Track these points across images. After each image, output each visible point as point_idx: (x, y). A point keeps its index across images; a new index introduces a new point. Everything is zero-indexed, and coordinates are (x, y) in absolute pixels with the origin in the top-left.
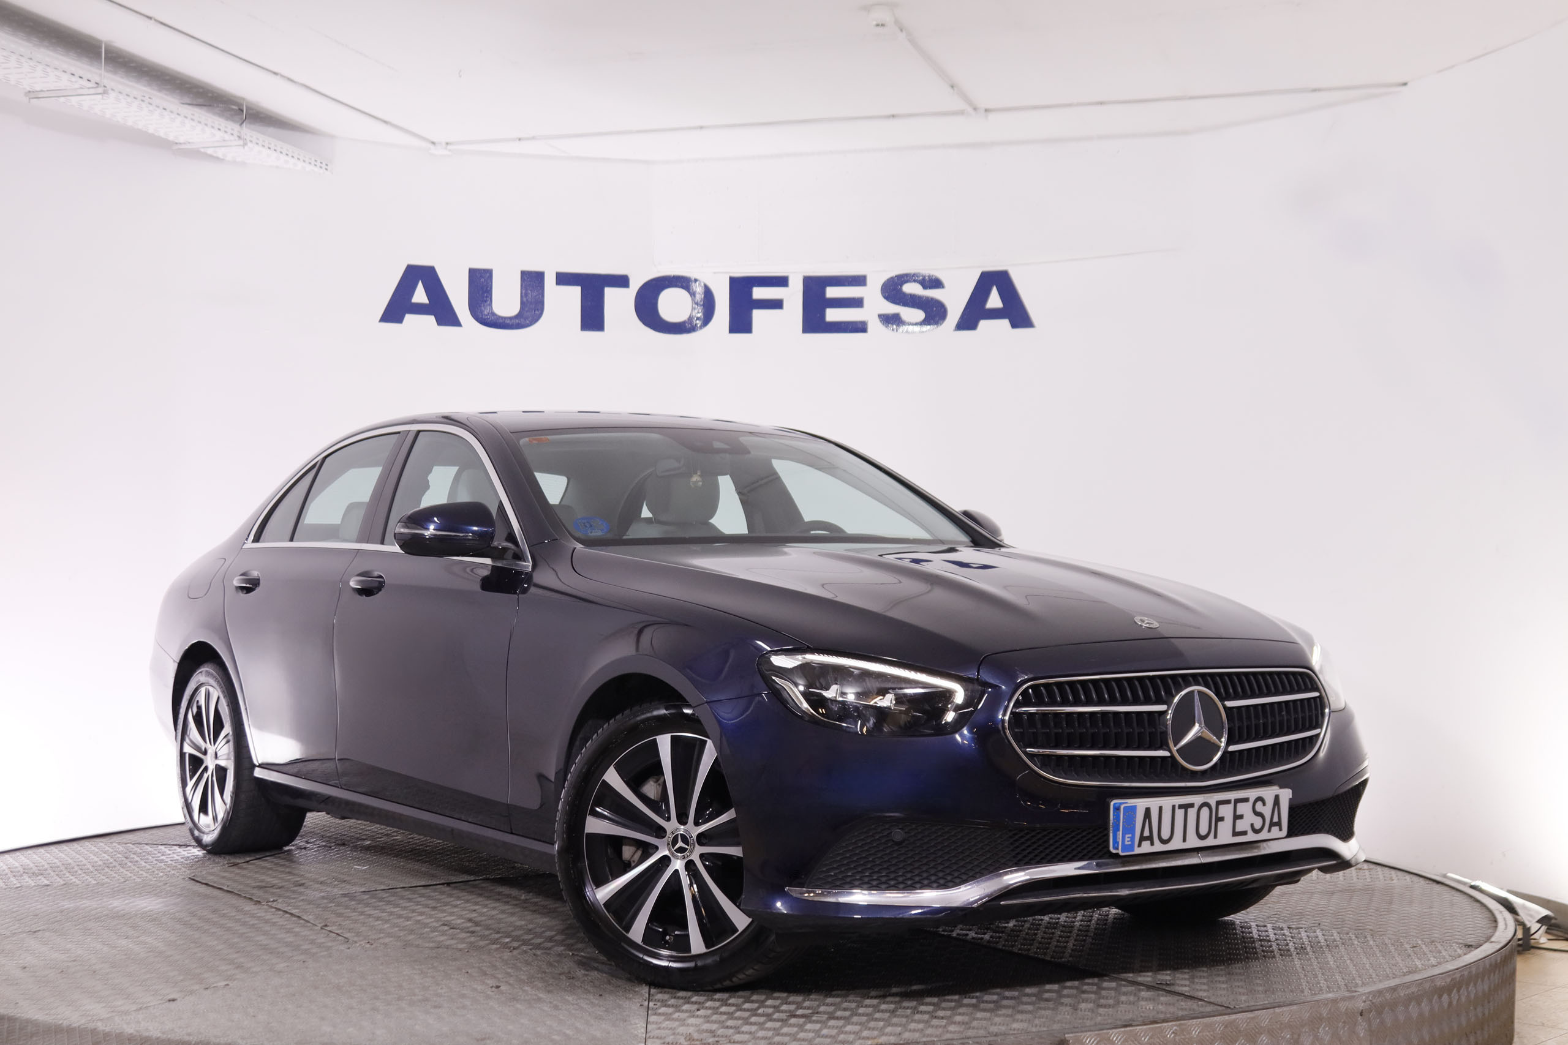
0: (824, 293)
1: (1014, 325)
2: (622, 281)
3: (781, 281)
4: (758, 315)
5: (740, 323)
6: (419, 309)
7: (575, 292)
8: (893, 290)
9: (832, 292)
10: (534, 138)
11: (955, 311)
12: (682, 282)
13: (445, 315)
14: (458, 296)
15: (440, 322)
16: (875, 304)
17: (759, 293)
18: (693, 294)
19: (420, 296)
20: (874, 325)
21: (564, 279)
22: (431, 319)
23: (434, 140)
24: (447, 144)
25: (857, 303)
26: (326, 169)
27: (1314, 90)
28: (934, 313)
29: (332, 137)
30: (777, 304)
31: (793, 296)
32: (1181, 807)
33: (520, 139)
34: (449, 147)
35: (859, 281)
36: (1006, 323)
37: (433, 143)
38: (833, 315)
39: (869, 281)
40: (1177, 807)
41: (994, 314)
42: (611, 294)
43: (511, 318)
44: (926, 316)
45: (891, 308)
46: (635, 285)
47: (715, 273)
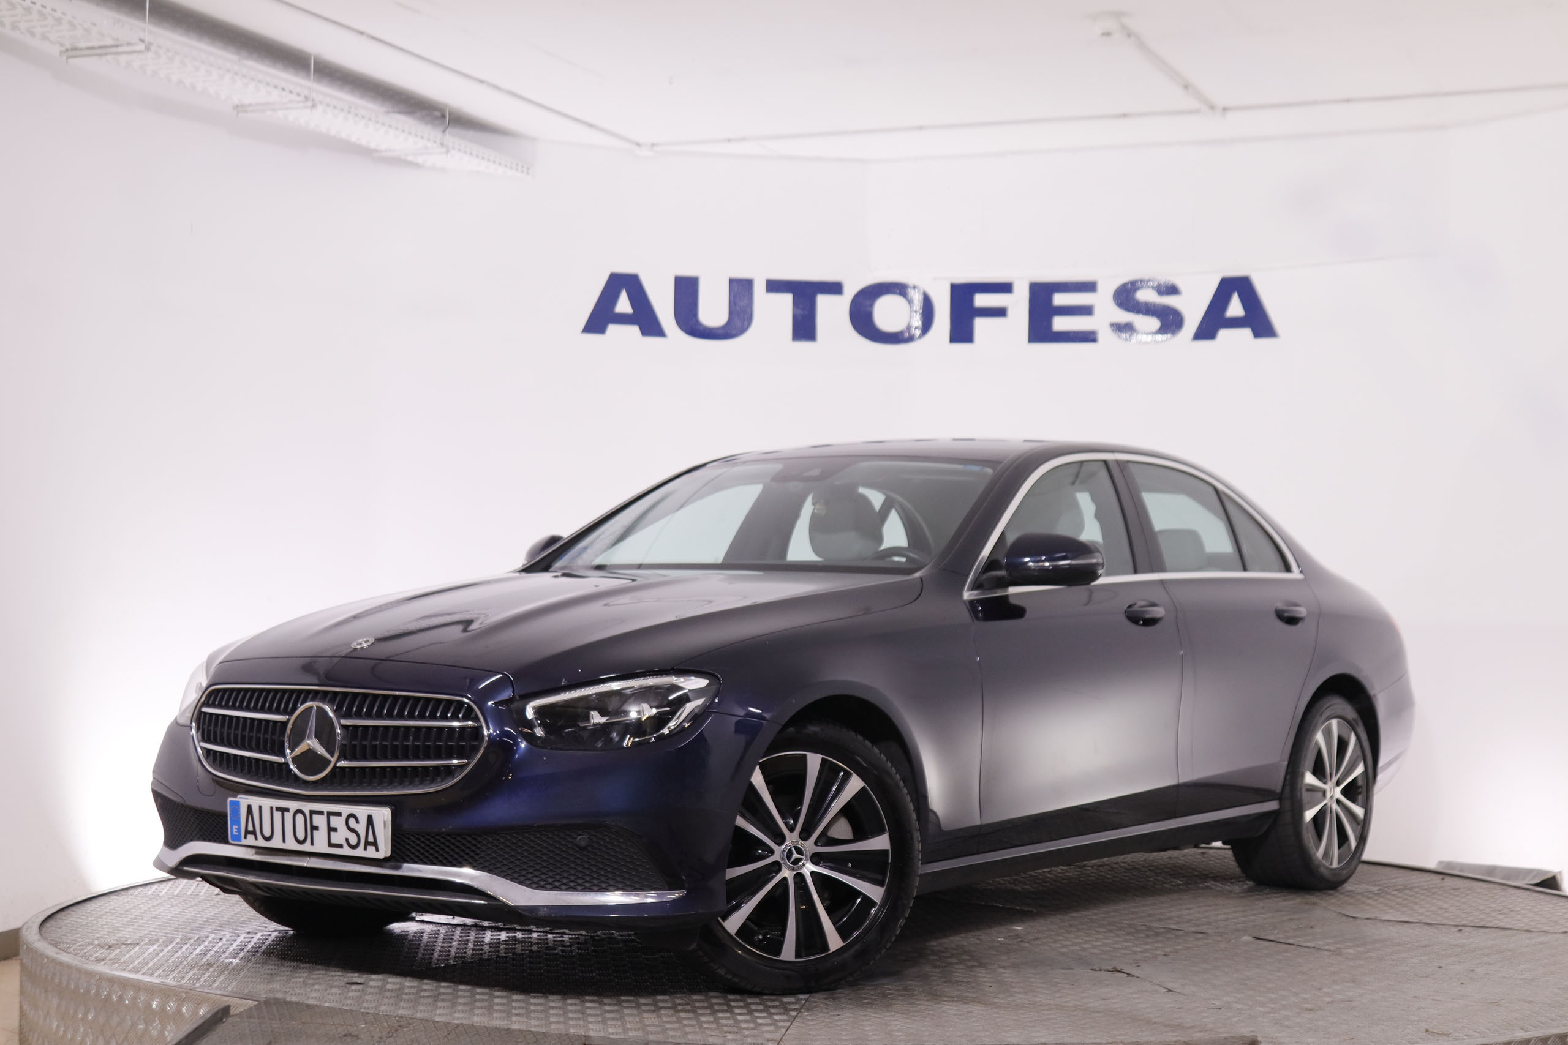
0: (1051, 300)
1: (1257, 334)
2: (835, 288)
3: (1005, 288)
4: (981, 324)
5: (961, 333)
6: (623, 319)
7: (786, 300)
8: (1125, 297)
9: (1060, 299)
11: (1193, 318)
12: (899, 289)
13: (650, 325)
14: (664, 306)
15: (645, 332)
16: (1107, 312)
17: (981, 300)
18: (910, 302)
19: (624, 305)
20: (1106, 335)
21: (774, 286)
22: (635, 330)
23: (639, 141)
24: (653, 145)
25: (1086, 311)
26: (527, 174)
28: (1170, 321)
30: (1000, 312)
31: (1018, 304)
32: (278, 809)
33: (729, 140)
34: (655, 148)
35: (1089, 287)
36: (1247, 332)
37: (638, 144)
38: (1060, 324)
40: (274, 809)
41: (1235, 323)
42: (823, 302)
43: (718, 328)
44: (1161, 325)
45: (1124, 317)
46: (850, 291)
47: (935, 279)
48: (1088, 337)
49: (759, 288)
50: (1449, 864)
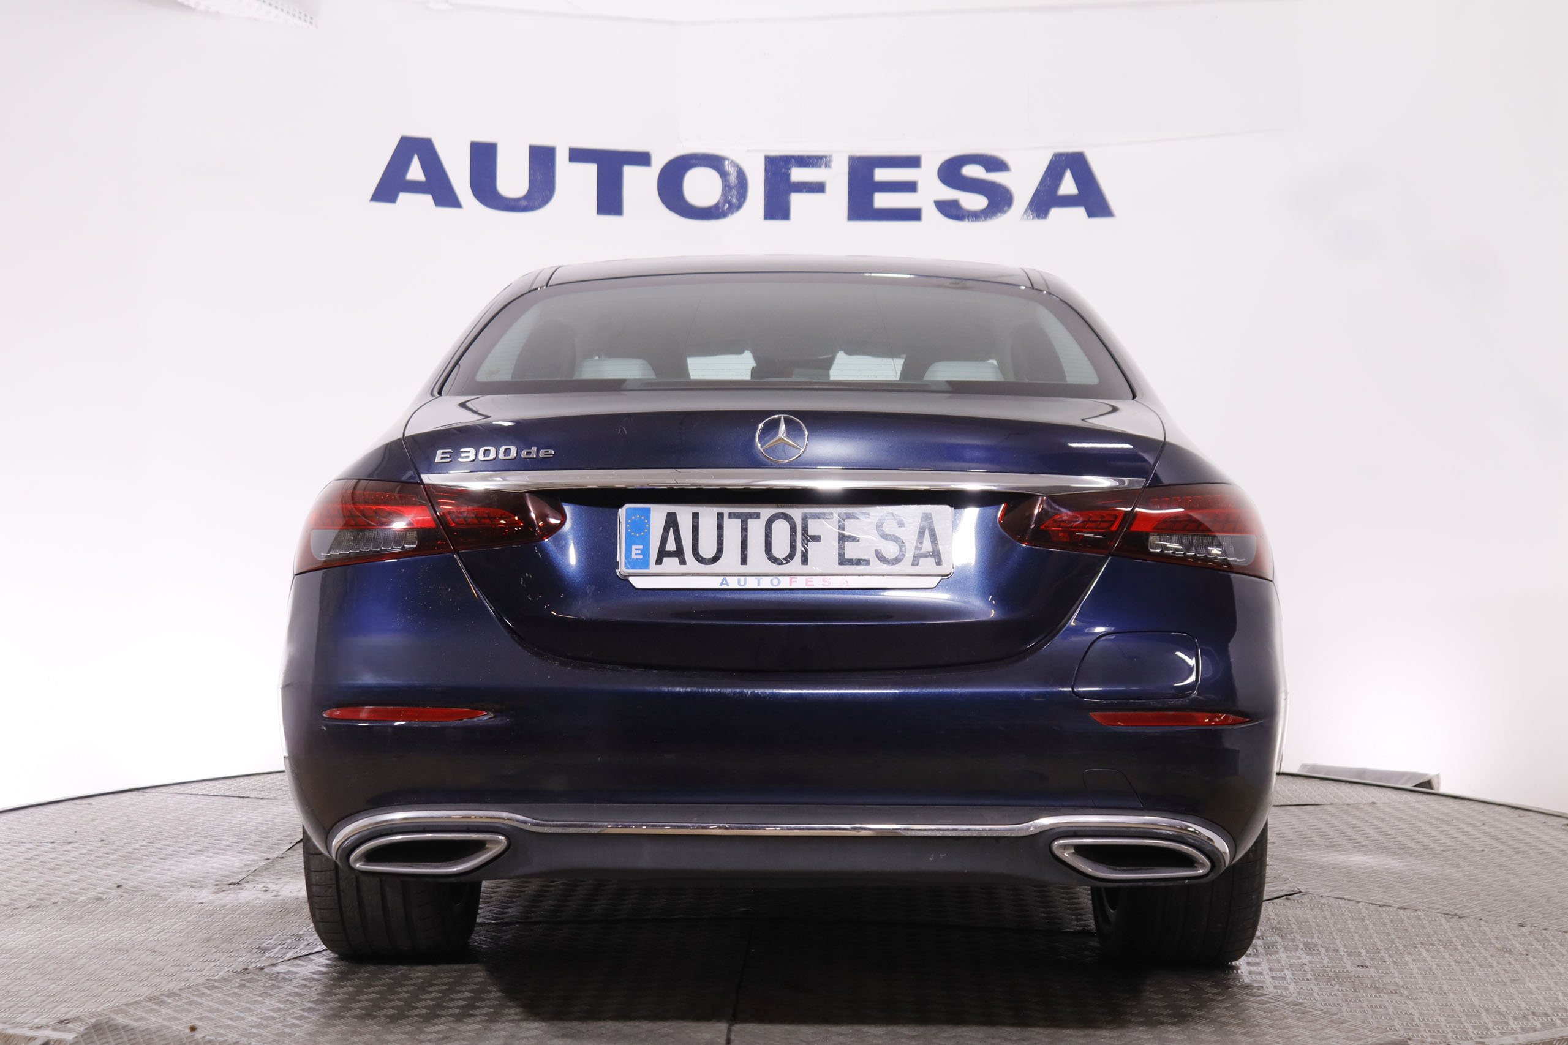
0: (872, 175)
1: (1091, 214)
2: (642, 159)
3: (822, 161)
4: (797, 200)
5: (777, 208)
6: (415, 187)
7: (590, 170)
8: (951, 172)
9: (882, 175)
11: (1024, 194)
12: (714, 162)
13: (445, 196)
14: (459, 174)
15: (439, 202)
16: (931, 189)
17: (798, 174)
18: (724, 175)
19: (416, 172)
20: (930, 213)
21: (578, 155)
22: (428, 199)
25: (910, 187)
26: (311, 23)
28: (999, 200)
30: (818, 188)
31: (837, 179)
35: (913, 162)
36: (1080, 211)
38: (882, 200)
39: (923, 162)
41: (1068, 201)
42: (630, 173)
43: (518, 200)
44: (989, 203)
45: (949, 194)
46: (659, 162)
47: (748, 151)
48: (913, 215)
49: (562, 158)
50: (1314, 767)
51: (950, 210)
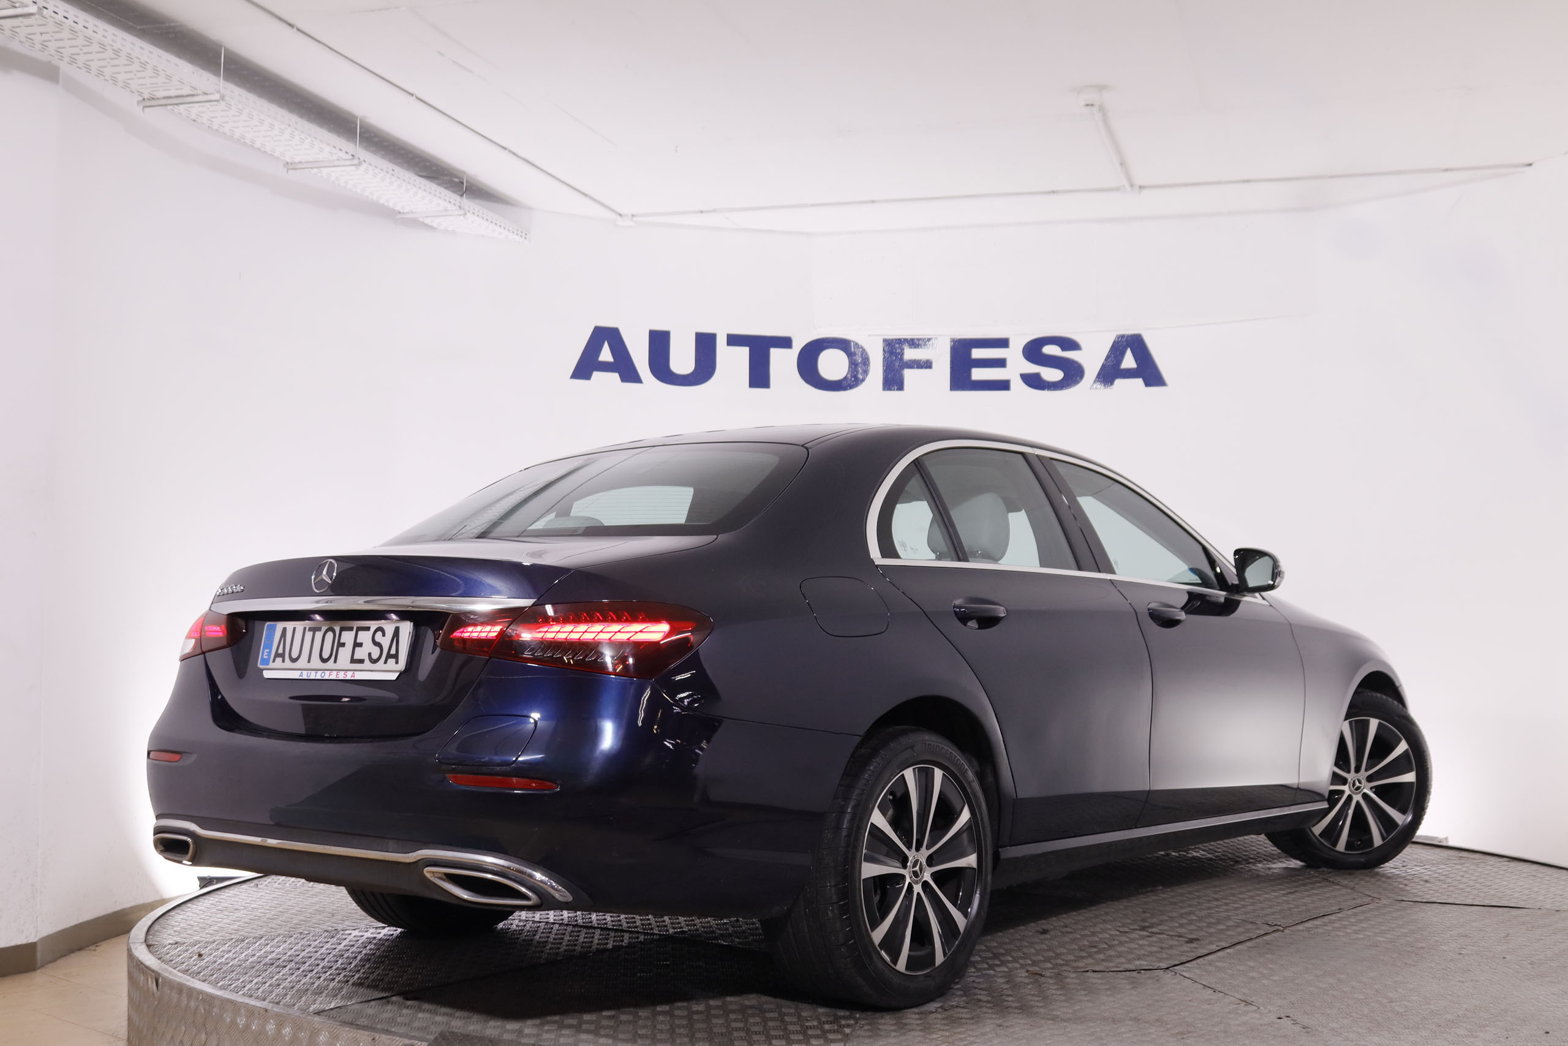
0: (970, 354)
1: (1148, 384)
2: (785, 342)
4: (908, 374)
6: (606, 367)
7: (744, 351)
8: (1033, 351)
9: (977, 353)
10: (714, 211)
12: (842, 344)
13: (628, 373)
14: (640, 355)
15: (624, 379)
16: (1017, 365)
17: (910, 354)
18: (850, 355)
19: (606, 355)
20: (1017, 384)
21: (734, 340)
22: (615, 377)
23: (621, 213)
24: (633, 216)
25: (1001, 363)
26: (526, 238)
27: (1447, 170)
28: (1073, 373)
29: (530, 208)
30: (927, 365)
31: (941, 357)
33: (701, 212)
34: (635, 219)
35: (1003, 343)
36: (1139, 382)
37: (621, 215)
38: (978, 374)
41: (1129, 374)
42: (775, 353)
43: (686, 375)
44: (1065, 376)
45: (1032, 368)
46: (798, 345)
47: (869, 335)
48: (1004, 385)
49: (721, 342)
51: (1034, 381)
